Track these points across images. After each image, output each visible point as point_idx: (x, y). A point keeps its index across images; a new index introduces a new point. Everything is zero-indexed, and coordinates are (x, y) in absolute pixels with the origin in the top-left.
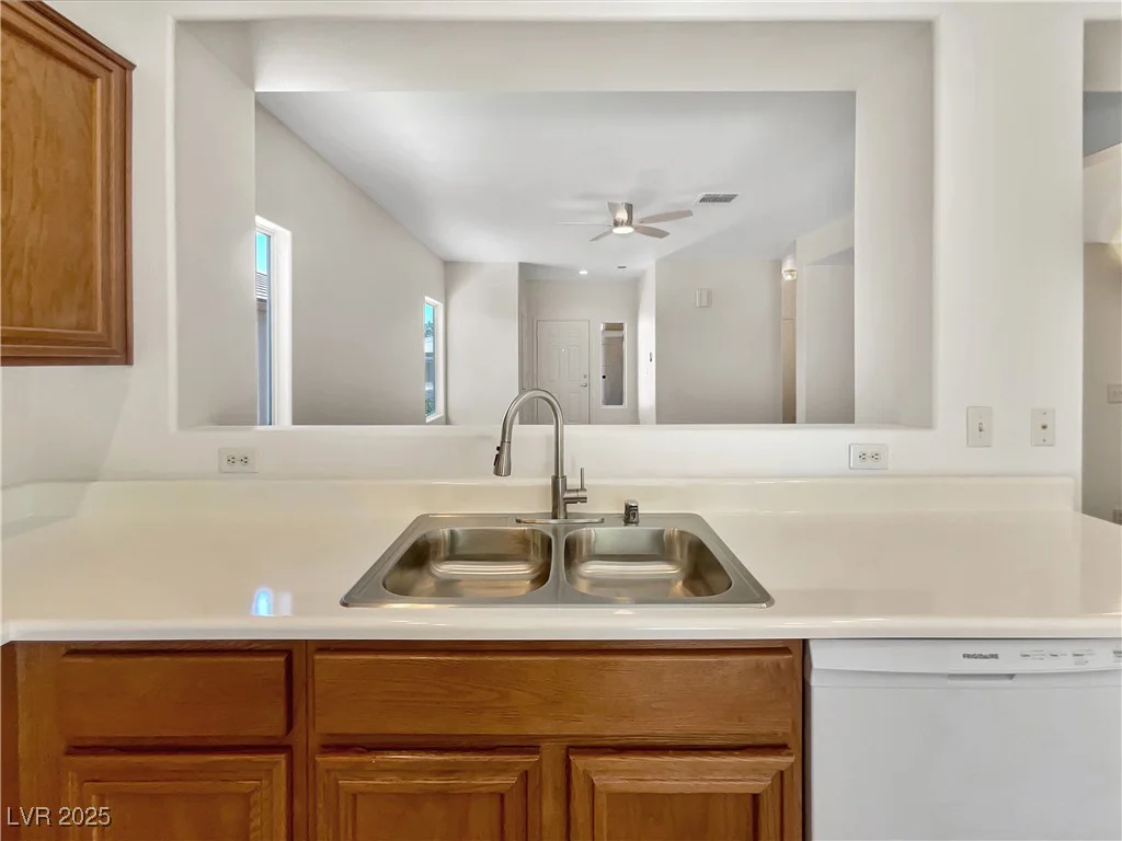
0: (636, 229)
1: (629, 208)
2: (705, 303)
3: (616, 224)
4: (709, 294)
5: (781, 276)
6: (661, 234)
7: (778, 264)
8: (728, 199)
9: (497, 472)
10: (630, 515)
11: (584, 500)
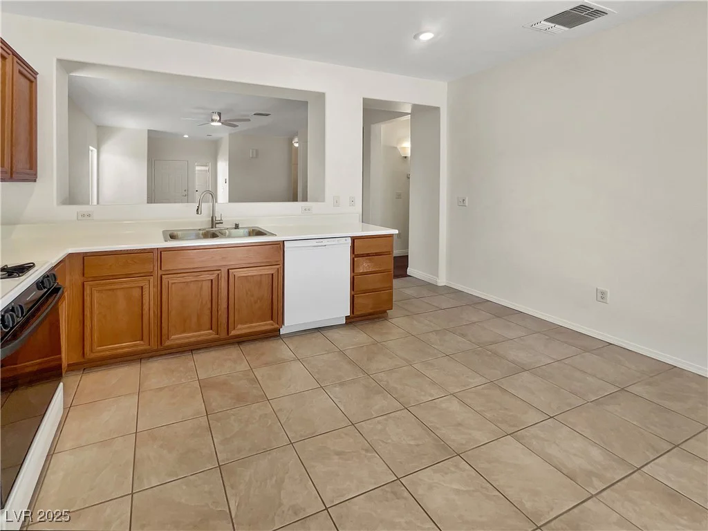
0: (222, 123)
1: (220, 114)
2: (255, 156)
3: (213, 120)
4: (257, 151)
5: (292, 144)
6: (235, 126)
7: (291, 140)
8: (267, 115)
9: (198, 214)
10: (237, 227)
11: (222, 223)
